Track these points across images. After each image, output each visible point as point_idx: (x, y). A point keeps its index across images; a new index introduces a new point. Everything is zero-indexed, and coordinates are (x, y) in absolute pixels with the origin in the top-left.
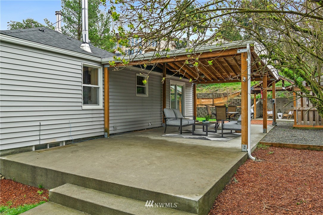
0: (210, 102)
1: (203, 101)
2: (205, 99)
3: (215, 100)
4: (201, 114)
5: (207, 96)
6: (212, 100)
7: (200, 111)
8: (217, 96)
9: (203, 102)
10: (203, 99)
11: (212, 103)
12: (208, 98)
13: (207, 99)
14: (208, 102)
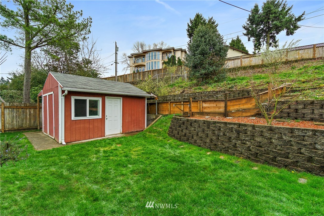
0: (219, 108)
1: (205, 105)
2: (209, 102)
3: (229, 103)
4: (195, 138)
5: (213, 97)
6: (222, 105)
7: (193, 129)
8: (234, 97)
9: (205, 108)
10: (205, 101)
11: (222, 110)
12: (215, 101)
13: (212, 102)
14: (214, 107)
